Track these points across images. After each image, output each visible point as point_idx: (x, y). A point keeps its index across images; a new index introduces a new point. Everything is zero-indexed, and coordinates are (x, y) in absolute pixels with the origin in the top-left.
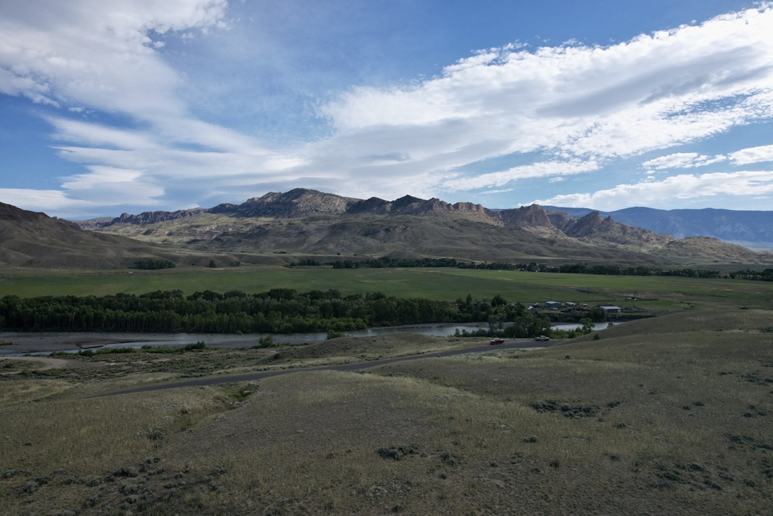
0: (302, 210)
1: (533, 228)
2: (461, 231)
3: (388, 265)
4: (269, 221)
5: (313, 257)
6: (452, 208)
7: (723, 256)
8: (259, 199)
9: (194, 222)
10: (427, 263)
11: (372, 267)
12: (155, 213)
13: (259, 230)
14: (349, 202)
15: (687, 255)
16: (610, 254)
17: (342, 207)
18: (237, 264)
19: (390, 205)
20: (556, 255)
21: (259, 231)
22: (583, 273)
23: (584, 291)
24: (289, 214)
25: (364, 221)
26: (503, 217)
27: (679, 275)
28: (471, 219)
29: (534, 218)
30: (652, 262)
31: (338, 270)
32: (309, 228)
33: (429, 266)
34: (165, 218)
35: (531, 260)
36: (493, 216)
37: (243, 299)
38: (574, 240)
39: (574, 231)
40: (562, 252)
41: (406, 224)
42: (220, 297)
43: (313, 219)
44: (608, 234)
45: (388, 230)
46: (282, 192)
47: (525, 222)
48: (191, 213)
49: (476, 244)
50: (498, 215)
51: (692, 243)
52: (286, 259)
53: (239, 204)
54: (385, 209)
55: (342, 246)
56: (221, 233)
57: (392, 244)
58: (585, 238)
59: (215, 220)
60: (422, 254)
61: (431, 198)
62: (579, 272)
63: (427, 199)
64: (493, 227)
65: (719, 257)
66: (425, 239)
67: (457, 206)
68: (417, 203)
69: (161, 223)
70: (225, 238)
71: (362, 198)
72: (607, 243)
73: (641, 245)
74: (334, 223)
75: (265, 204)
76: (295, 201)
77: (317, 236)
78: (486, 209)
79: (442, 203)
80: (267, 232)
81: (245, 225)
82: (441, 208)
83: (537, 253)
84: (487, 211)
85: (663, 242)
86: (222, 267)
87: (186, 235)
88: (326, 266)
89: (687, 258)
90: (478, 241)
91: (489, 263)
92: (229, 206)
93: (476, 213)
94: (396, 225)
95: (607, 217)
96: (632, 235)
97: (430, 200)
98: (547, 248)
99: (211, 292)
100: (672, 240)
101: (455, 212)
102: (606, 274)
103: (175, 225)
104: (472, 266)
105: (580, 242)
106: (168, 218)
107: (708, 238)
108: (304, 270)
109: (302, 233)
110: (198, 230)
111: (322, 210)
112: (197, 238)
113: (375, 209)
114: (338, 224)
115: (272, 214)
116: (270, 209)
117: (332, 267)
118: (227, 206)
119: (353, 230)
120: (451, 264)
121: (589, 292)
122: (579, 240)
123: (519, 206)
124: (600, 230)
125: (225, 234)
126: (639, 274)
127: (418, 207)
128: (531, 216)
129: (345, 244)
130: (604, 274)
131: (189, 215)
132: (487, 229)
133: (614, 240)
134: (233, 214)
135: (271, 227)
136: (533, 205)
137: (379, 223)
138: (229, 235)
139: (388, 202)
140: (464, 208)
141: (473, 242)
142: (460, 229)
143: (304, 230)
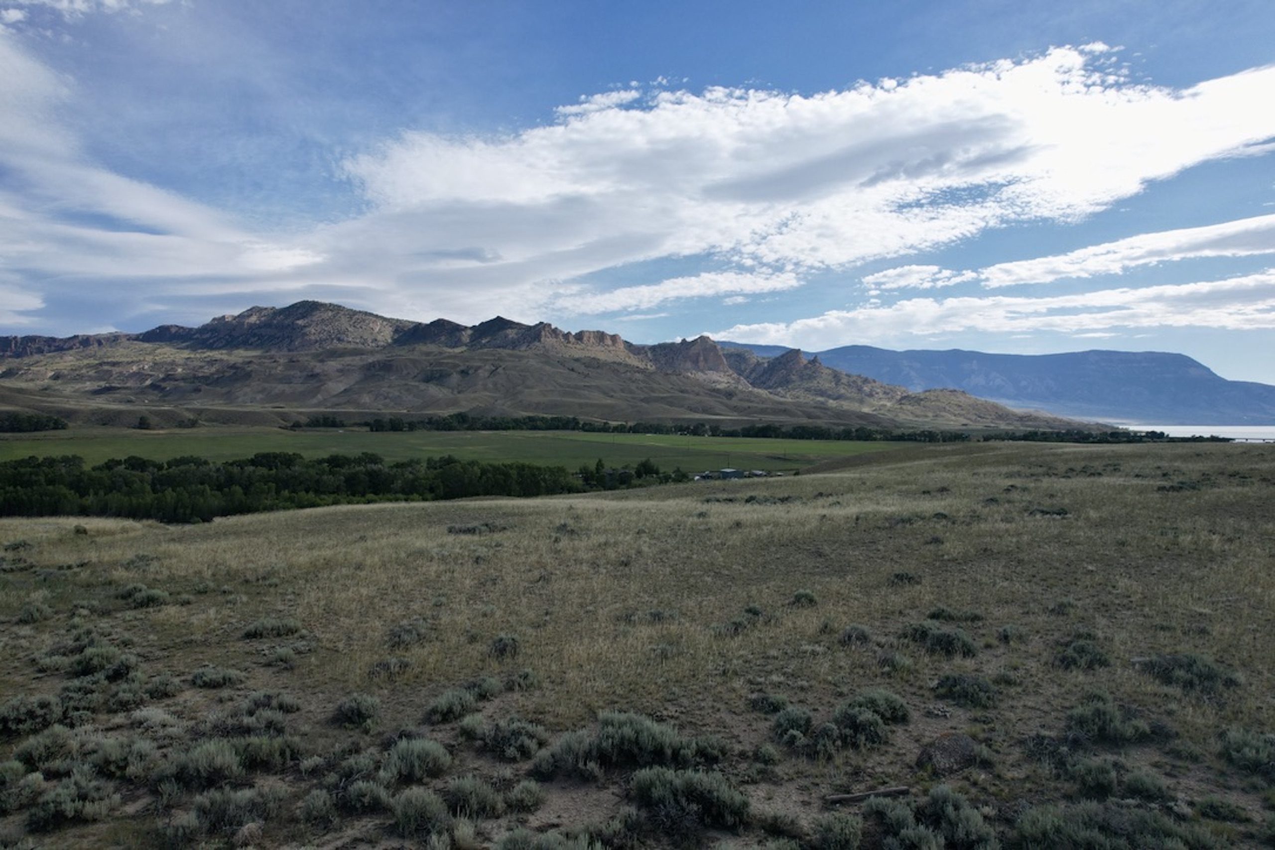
0: (313, 338)
1: (700, 374)
2: (587, 376)
3: (466, 426)
4: (253, 357)
5: (335, 413)
6: (572, 340)
7: (974, 417)
8: (235, 318)
9: (108, 357)
10: (532, 424)
11: (437, 429)
12: (24, 338)
13: (233, 371)
14: (398, 326)
15: (926, 416)
16: (818, 412)
17: (386, 335)
18: (193, 424)
19: (470, 332)
20: (735, 414)
21: (235, 373)
22: (777, 437)
23: (779, 458)
24: (289, 344)
25: (424, 358)
26: (654, 355)
27: (916, 440)
28: (602, 357)
29: (702, 358)
30: (878, 424)
31: (379, 435)
32: (326, 368)
33: (535, 428)
34: (46, 348)
35: (698, 420)
36: (639, 354)
37: (203, 469)
38: (763, 393)
39: (763, 379)
40: (745, 409)
41: (497, 363)
42: (160, 467)
43: (334, 354)
44: (814, 384)
45: (464, 373)
46: (277, 307)
47: (689, 365)
48: (99, 341)
49: (612, 396)
50: (646, 352)
51: (933, 398)
52: (284, 416)
53: (196, 327)
54: (460, 340)
55: (386, 398)
56: (161, 376)
57: (472, 395)
58: (779, 389)
59: (149, 354)
60: (523, 411)
61: (538, 322)
62: (770, 437)
63: (532, 324)
64: (638, 370)
65: (969, 419)
66: (528, 387)
67: (580, 336)
68: (515, 331)
69: (37, 357)
70: (168, 385)
71: (420, 321)
72: (811, 398)
73: (861, 401)
74: (370, 361)
75: (246, 326)
76: (300, 322)
77: (341, 381)
78: (626, 342)
79: (555, 331)
80: (248, 375)
81: (208, 362)
82: (555, 340)
83: (705, 411)
84: (628, 345)
85: (892, 397)
86: (162, 428)
87: (91, 379)
88: (356, 429)
89: (926, 420)
90: (615, 392)
91: (631, 424)
92: (177, 329)
93: (611, 348)
94: (479, 364)
95: (812, 358)
96: (849, 385)
97: (537, 325)
98: (721, 403)
99: (140, 459)
100: (905, 394)
101: (578, 346)
102: (809, 438)
103: (68, 361)
104: (605, 429)
105: (771, 396)
106: (53, 348)
107: (955, 391)
108: (318, 433)
109: (313, 376)
110: (116, 370)
111: (350, 339)
112: (113, 385)
113: (443, 338)
114: (378, 362)
115: (258, 345)
116: (254, 335)
117: (368, 429)
118: (173, 330)
119: (405, 372)
120: (571, 425)
121: (785, 460)
122: (771, 393)
123: (678, 340)
124: (802, 378)
125: (168, 378)
126: (859, 438)
127: (516, 337)
128: (698, 355)
129: (391, 395)
130: (807, 439)
131: (96, 345)
132: (629, 374)
133: (822, 393)
134: (184, 344)
135: (256, 366)
136: (701, 337)
137: (450, 361)
138: (176, 380)
139: (466, 328)
140: (592, 340)
141: (605, 394)
142: (586, 372)
143: (317, 371)
